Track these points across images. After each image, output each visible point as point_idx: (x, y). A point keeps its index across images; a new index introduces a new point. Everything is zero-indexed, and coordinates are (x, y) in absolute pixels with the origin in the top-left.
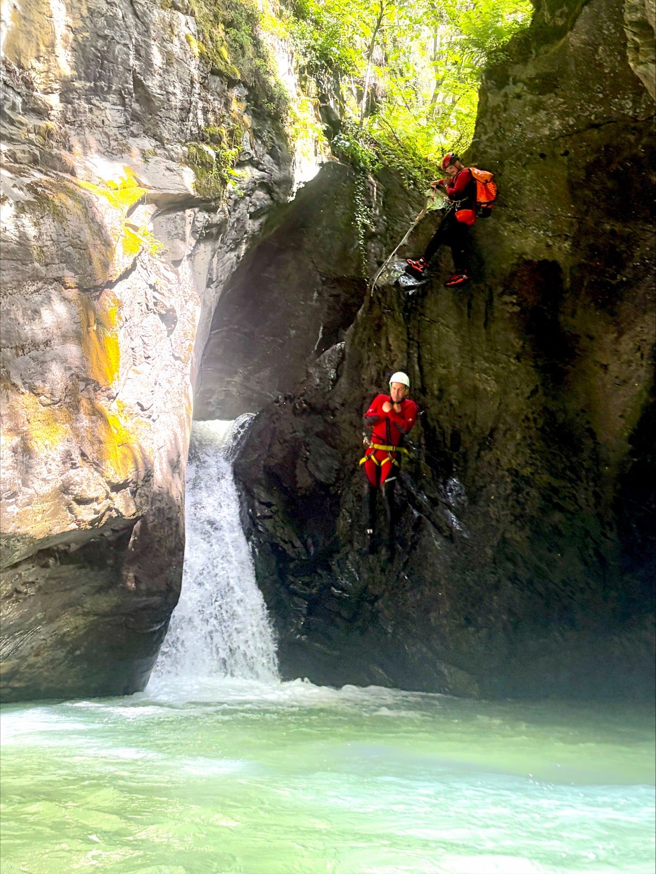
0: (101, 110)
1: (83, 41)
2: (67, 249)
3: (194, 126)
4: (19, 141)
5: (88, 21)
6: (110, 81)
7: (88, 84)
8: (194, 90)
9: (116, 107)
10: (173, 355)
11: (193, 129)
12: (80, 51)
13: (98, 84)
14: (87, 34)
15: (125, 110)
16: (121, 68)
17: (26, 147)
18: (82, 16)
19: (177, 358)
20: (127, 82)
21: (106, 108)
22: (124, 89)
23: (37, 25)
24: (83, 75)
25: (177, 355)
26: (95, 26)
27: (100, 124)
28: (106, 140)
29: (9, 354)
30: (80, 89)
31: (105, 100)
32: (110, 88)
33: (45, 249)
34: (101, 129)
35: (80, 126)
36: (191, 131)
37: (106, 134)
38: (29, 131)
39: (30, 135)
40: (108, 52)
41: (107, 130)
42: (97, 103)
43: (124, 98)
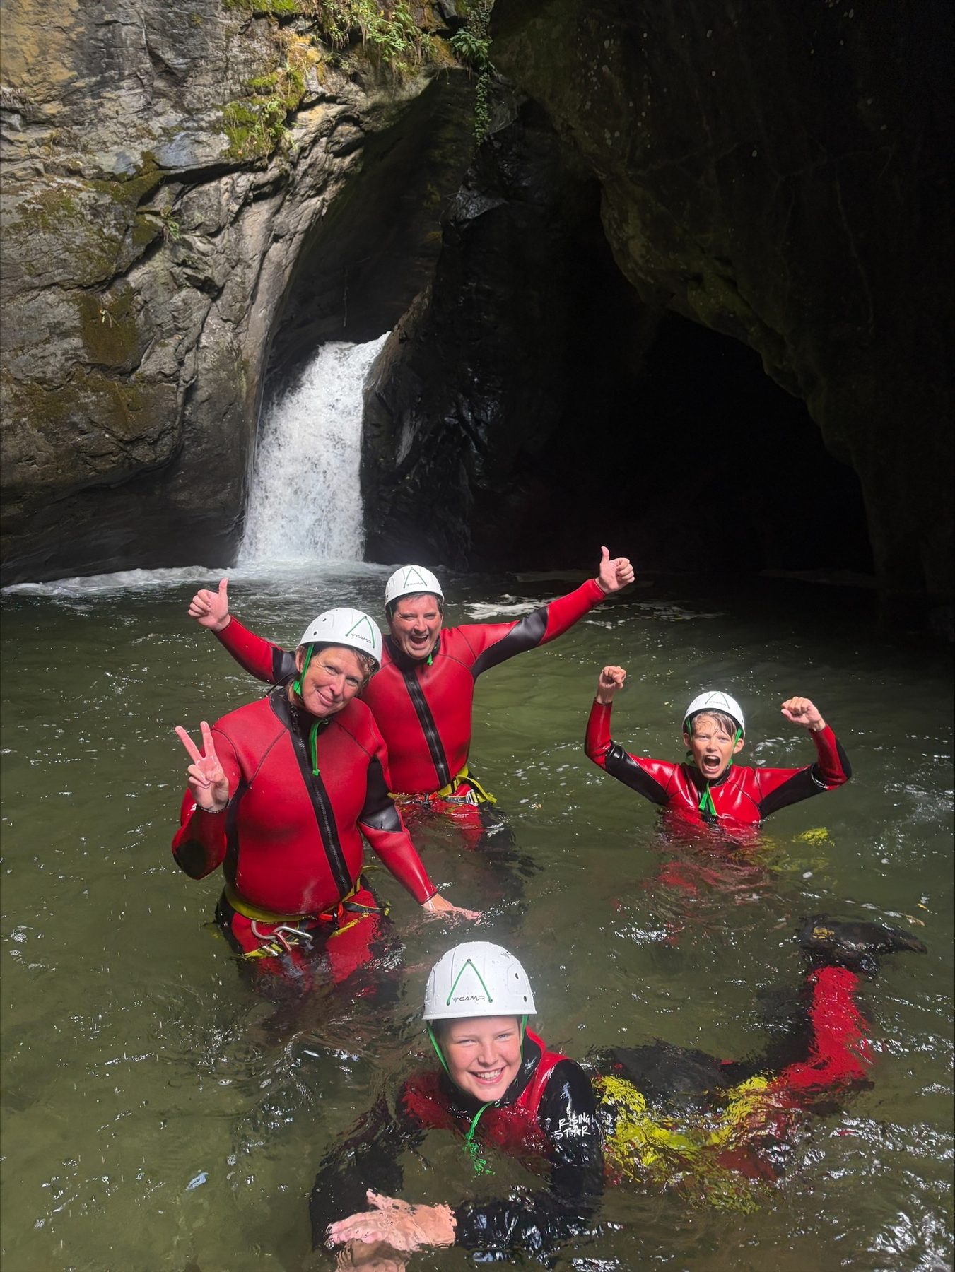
0: (113, 100)
1: (78, 37)
2: (62, 256)
3: (234, 84)
4: (19, 160)
5: (81, 16)
6: (120, 68)
7: (94, 79)
8: (231, 44)
9: (133, 92)
10: (221, 318)
11: (233, 87)
12: (76, 49)
13: (106, 75)
14: (82, 29)
15: (145, 91)
16: (131, 50)
17: (28, 164)
18: (72, 12)
19: (226, 321)
20: (141, 62)
21: (119, 97)
22: (139, 70)
23: (20, 39)
24: (85, 72)
25: (225, 318)
26: (91, 17)
27: (113, 115)
28: (122, 129)
29: (8, 356)
30: (83, 88)
31: (119, 88)
32: (121, 75)
33: (34, 263)
34: (115, 121)
35: (91, 123)
36: (231, 90)
37: (121, 124)
38: (30, 147)
39: (31, 150)
40: (113, 37)
41: (122, 120)
42: (108, 95)
43: (141, 80)
